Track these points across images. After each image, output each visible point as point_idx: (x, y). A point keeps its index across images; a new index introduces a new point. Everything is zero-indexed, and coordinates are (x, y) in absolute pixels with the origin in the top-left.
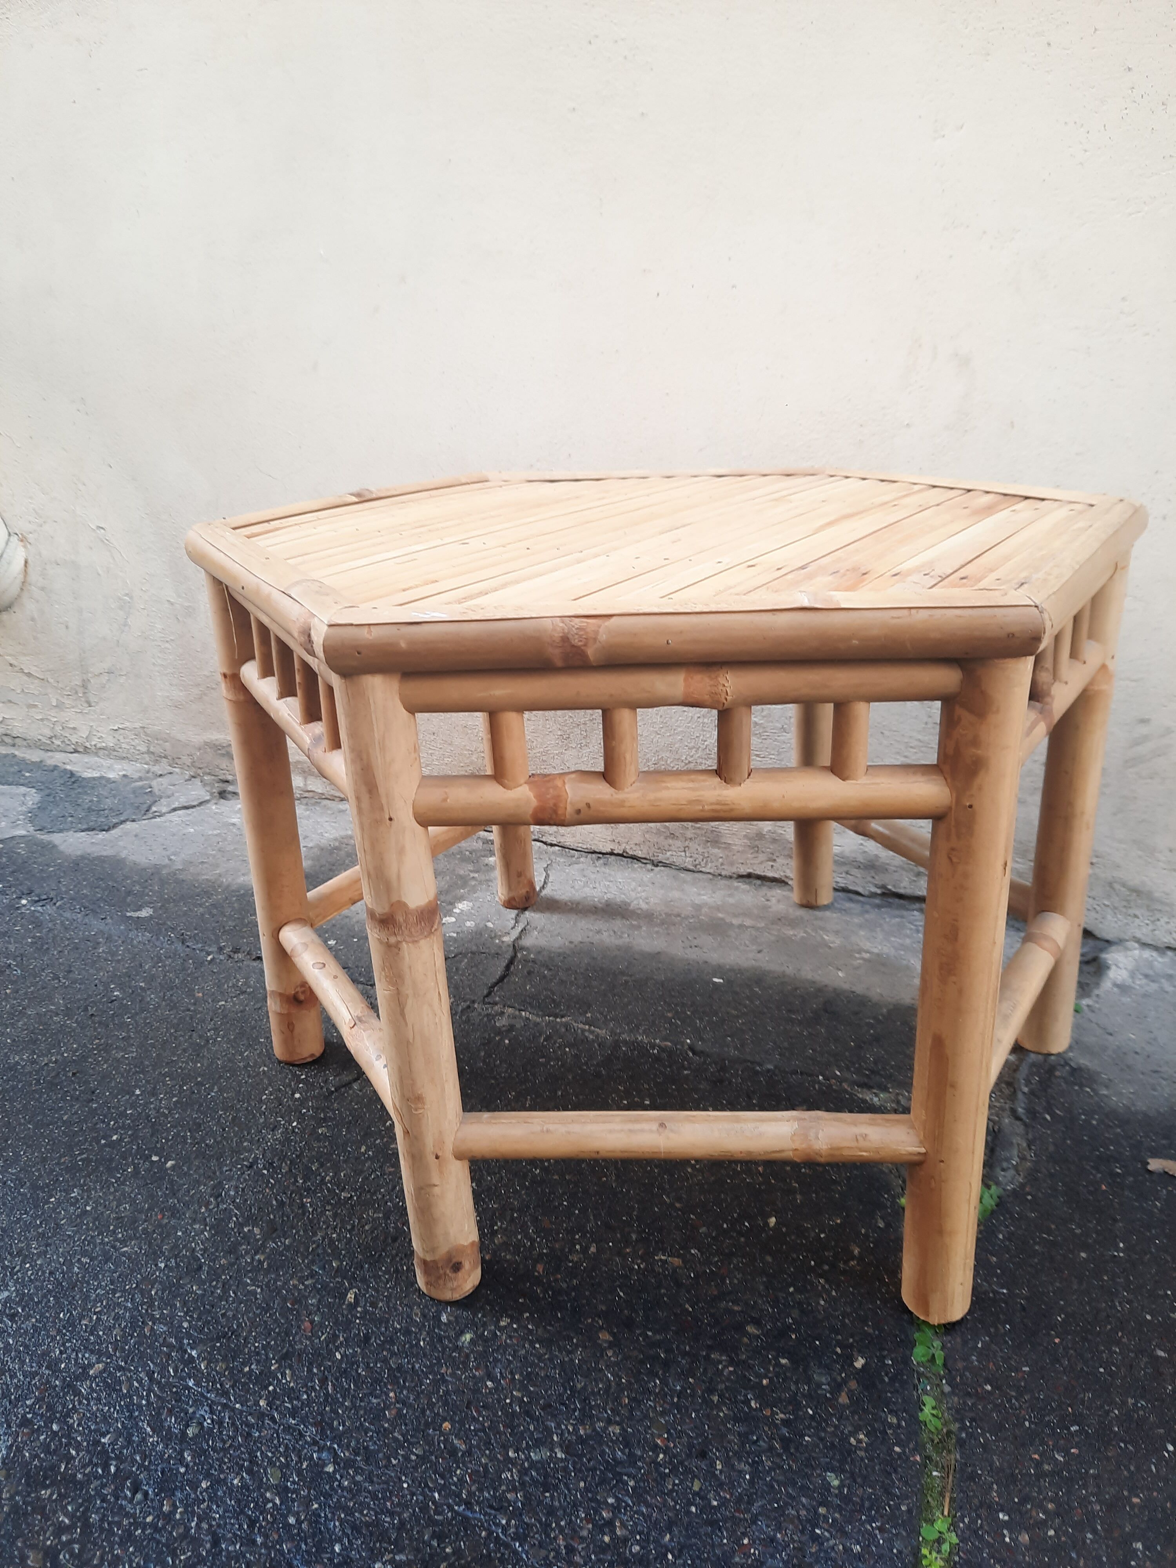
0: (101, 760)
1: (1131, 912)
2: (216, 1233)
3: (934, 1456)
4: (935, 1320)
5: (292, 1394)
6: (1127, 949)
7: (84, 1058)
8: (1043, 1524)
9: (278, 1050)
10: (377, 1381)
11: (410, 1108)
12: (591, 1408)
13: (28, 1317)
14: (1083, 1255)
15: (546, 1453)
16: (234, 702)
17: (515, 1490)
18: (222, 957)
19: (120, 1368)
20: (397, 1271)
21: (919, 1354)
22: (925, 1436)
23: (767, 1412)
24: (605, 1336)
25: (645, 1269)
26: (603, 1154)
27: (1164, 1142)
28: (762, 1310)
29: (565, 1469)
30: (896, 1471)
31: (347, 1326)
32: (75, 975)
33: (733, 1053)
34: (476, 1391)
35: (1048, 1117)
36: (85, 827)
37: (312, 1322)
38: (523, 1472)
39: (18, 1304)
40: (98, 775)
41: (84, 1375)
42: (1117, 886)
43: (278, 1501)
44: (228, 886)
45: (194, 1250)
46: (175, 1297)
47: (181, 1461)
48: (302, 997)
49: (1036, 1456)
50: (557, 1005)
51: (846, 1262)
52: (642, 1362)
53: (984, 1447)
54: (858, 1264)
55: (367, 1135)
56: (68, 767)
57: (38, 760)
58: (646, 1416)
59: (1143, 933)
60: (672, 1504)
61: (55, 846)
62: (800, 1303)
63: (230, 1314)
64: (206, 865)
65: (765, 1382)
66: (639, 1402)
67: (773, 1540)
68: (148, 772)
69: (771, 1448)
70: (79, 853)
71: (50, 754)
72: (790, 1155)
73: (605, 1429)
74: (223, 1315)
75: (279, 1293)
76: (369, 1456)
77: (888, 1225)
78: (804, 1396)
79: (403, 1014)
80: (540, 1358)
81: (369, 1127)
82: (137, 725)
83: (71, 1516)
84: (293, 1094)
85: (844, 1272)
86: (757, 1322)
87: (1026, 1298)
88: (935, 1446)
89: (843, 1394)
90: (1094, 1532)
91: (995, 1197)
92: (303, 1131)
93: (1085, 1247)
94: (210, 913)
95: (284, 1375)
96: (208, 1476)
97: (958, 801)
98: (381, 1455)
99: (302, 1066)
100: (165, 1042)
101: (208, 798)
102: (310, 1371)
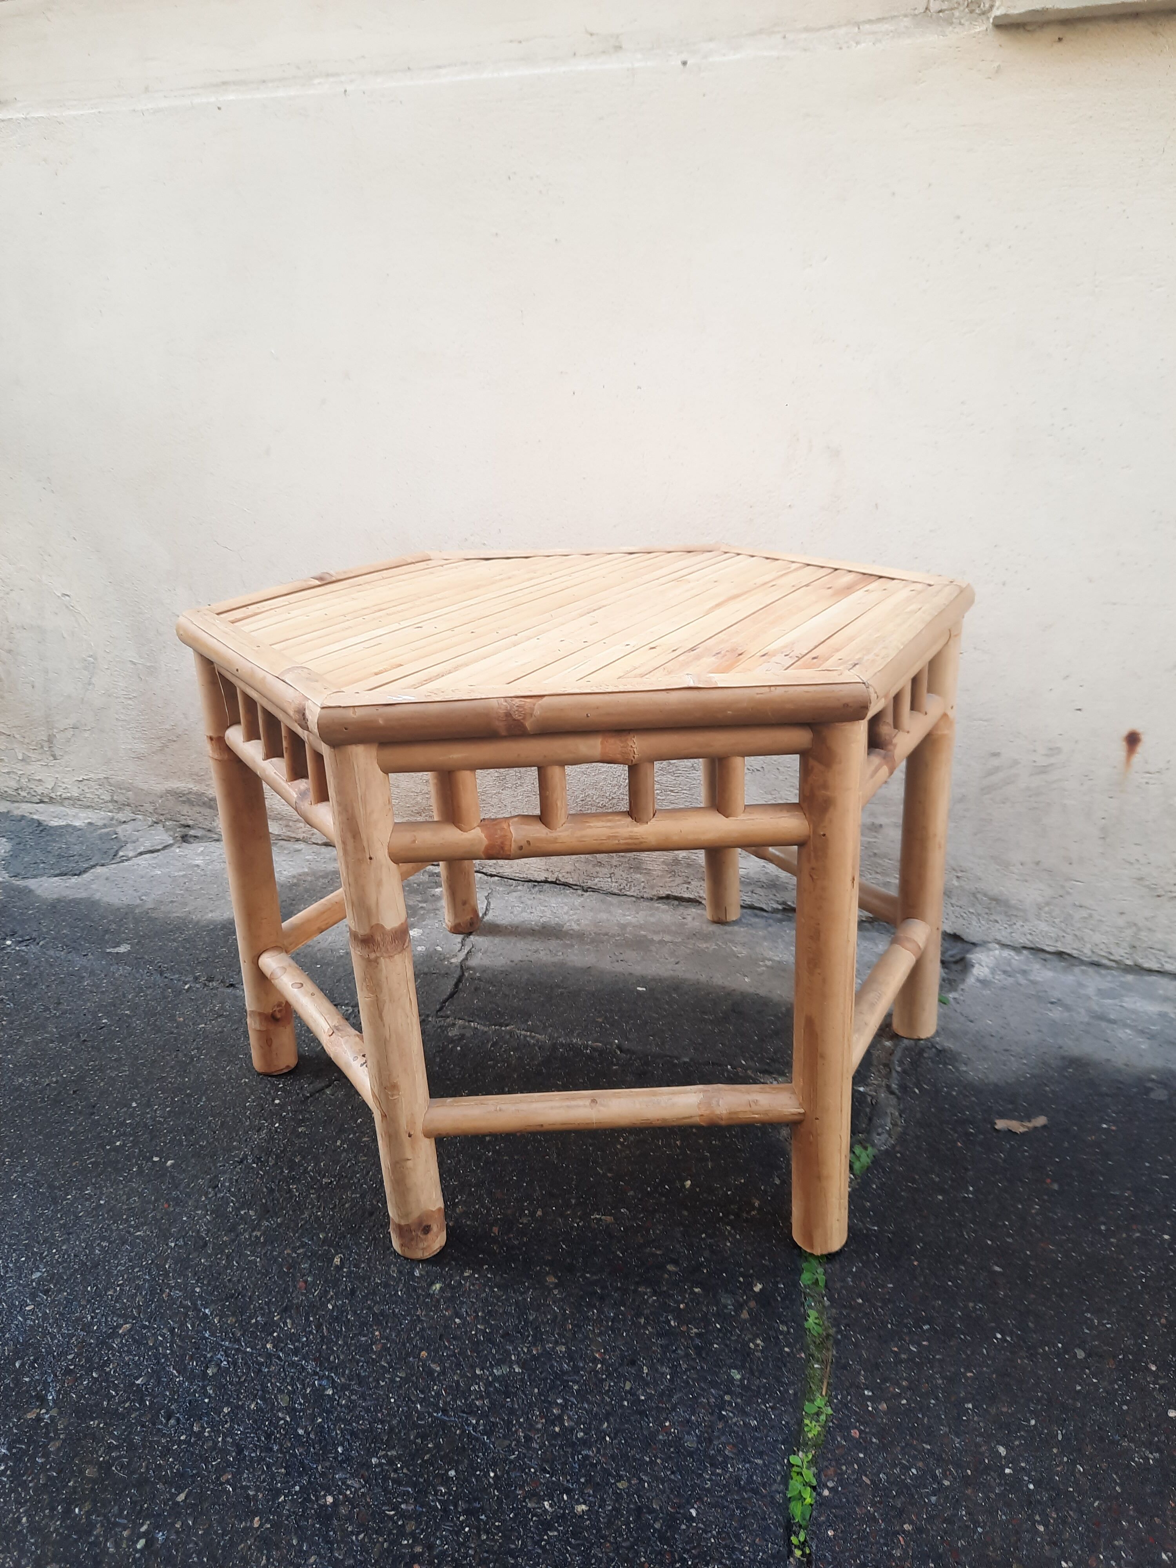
0: (67, 810)
1: (992, 918)
2: (217, 1217)
3: (816, 1354)
4: (818, 1252)
5: (294, 1338)
6: (990, 950)
7: (81, 1078)
8: (899, 1396)
9: (257, 1063)
10: (364, 1324)
11: (387, 1095)
12: (542, 1334)
13: (60, 1291)
14: (940, 1197)
15: (505, 1370)
16: (220, 761)
17: (482, 1398)
18: (198, 986)
19: (145, 1327)
20: (374, 1238)
21: (806, 1278)
22: (809, 1340)
23: (684, 1328)
24: (551, 1280)
25: (584, 1226)
26: (546, 1127)
27: (1010, 1106)
28: (679, 1253)
29: (522, 1380)
30: (785, 1366)
31: (336, 1283)
32: (64, 1007)
33: (655, 1049)
34: (446, 1327)
35: (917, 1091)
36: (58, 872)
37: (306, 1282)
38: (488, 1384)
39: (50, 1281)
40: (64, 823)
41: (114, 1334)
42: (979, 896)
43: (288, 1419)
44: (198, 922)
45: (198, 1231)
46: (187, 1269)
47: (205, 1394)
48: (279, 1016)
49: (896, 1349)
50: (502, 1015)
51: (748, 1213)
52: (582, 1298)
53: (856, 1345)
54: (758, 1213)
55: (341, 1131)
56: (35, 817)
57: (5, 810)
58: (586, 1337)
59: (1003, 935)
60: (608, 1400)
61: (31, 891)
62: (711, 1246)
63: (235, 1279)
64: (175, 904)
65: (682, 1306)
66: (580, 1327)
67: (688, 1421)
68: (112, 819)
69: (687, 1355)
70: (55, 896)
71: (16, 805)
72: (697, 1120)
73: (553, 1348)
74: (229, 1280)
75: (276, 1261)
76: (361, 1381)
77: (783, 1182)
78: (713, 1315)
79: (381, 1017)
80: (498, 1298)
81: (343, 1125)
82: (101, 776)
83: (117, 1438)
84: (273, 1100)
85: (746, 1220)
86: (675, 1262)
87: (893, 1233)
88: (817, 1346)
89: (745, 1311)
90: (937, 1398)
91: (871, 1156)
92: (285, 1130)
93: (942, 1191)
94: (184, 947)
95: (285, 1323)
96: (228, 1404)
97: (815, 832)
98: (371, 1379)
99: (279, 1076)
100: (154, 1061)
101: (171, 842)
102: (307, 1319)
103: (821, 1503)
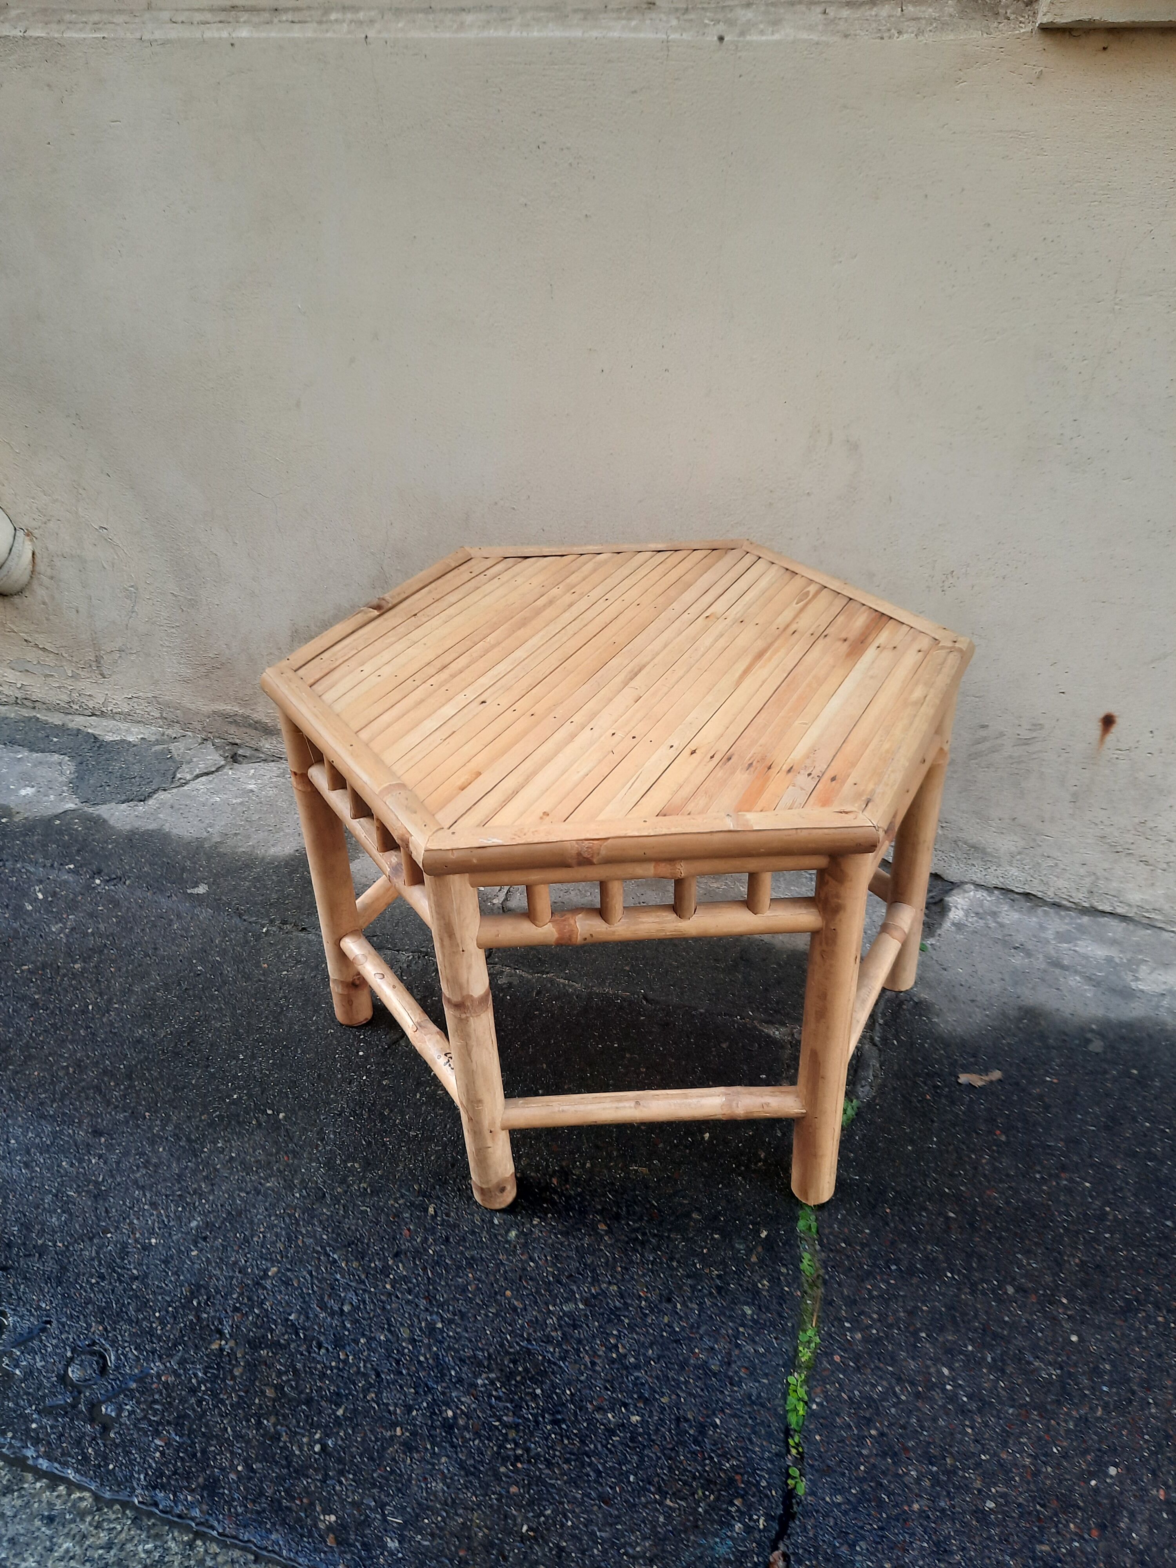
0: (119, 724)
1: (970, 862)
2: (329, 1169)
3: (809, 1291)
4: (812, 1203)
5: (406, 1279)
6: (965, 891)
7: (191, 1029)
8: (871, 1326)
9: (339, 1013)
10: (459, 1267)
11: (473, 1107)
12: (598, 1275)
13: (215, 1238)
14: (910, 1148)
15: (572, 1306)
16: (304, 792)
17: (556, 1330)
18: (274, 929)
19: (289, 1270)
20: (459, 1190)
21: (801, 1225)
22: (803, 1279)
23: (707, 1271)
24: (602, 1227)
25: (625, 1177)
27: (972, 1060)
28: (701, 1202)
29: (586, 1316)
30: (785, 1303)
31: (433, 1231)
32: (161, 952)
33: (676, 1000)
34: (524, 1269)
35: (895, 1042)
36: (124, 798)
37: (409, 1230)
38: (560, 1318)
39: (206, 1229)
40: (119, 738)
41: (265, 1276)
42: (960, 844)
43: (410, 1347)
44: (263, 858)
45: (317, 1182)
46: (313, 1218)
47: (345, 1327)
48: (358, 982)
49: (870, 1287)
50: (543, 963)
51: (756, 1164)
52: (628, 1243)
53: (839, 1284)
54: (764, 1165)
55: (419, 1084)
56: (90, 731)
57: (61, 723)
58: (633, 1278)
59: (978, 878)
60: (651, 1331)
61: (105, 821)
62: (726, 1195)
63: (353, 1228)
64: (239, 837)
65: (705, 1251)
66: (627, 1269)
67: (713, 1348)
68: (163, 735)
69: (711, 1293)
70: (128, 827)
71: (70, 717)
72: (720, 1117)
73: (607, 1288)
74: (349, 1229)
75: (383, 1210)
76: (463, 1315)
77: (784, 1134)
78: (730, 1258)
80: (562, 1244)
81: (419, 1078)
82: (150, 695)
83: (284, 1365)
84: (358, 1052)
85: (754, 1171)
86: (699, 1210)
87: (871, 1183)
88: (810, 1285)
89: (754, 1256)
90: (899, 1329)
91: (855, 1108)
92: (372, 1084)
93: (912, 1142)
94: (255, 887)
95: (398, 1267)
96: (363, 1335)
97: (827, 925)
98: (470, 1315)
99: (360, 1027)
100: (250, 1011)
101: (223, 763)
102: (414, 1263)
103: (811, 1415)
